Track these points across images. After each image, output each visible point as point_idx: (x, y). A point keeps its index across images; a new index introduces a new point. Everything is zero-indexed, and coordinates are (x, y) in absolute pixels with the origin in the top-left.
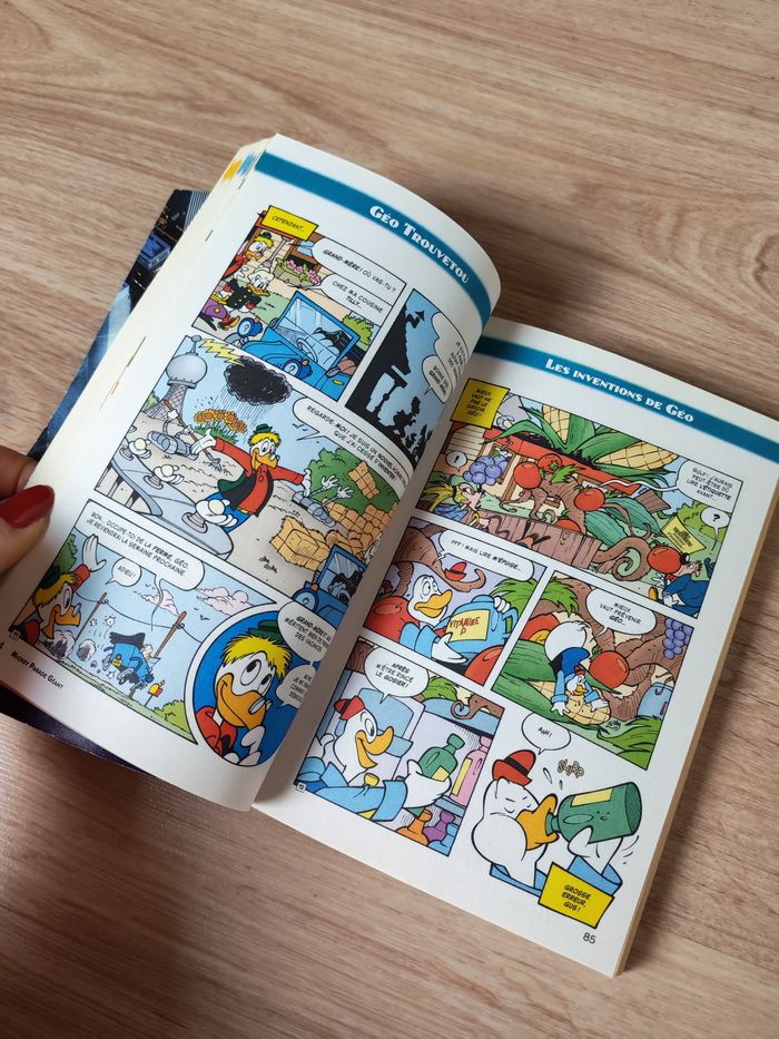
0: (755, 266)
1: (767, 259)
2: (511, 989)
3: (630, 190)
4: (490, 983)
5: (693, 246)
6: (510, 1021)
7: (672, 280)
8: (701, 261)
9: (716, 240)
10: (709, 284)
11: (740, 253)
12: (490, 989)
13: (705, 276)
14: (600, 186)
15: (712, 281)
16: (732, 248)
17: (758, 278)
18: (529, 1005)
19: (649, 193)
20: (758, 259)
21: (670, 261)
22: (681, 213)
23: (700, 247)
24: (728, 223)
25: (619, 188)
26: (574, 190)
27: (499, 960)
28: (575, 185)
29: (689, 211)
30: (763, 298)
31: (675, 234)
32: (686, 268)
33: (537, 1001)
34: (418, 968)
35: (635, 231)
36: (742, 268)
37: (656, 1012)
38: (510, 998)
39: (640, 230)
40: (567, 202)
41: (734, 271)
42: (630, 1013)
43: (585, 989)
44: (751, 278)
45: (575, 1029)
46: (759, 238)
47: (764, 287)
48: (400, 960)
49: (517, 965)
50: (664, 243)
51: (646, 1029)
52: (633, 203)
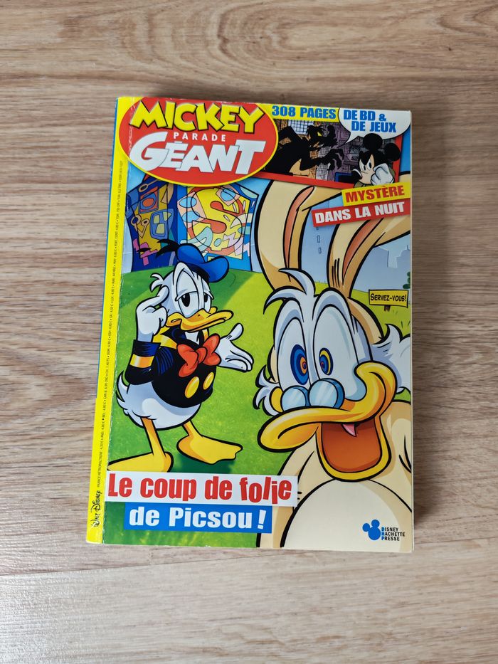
0: (219, 42)
1: (226, 33)
2: (229, 639)
3: (105, 13)
4: (215, 642)
5: (167, 40)
6: (238, 659)
7: (161, 75)
8: (178, 52)
9: (183, 31)
10: (190, 68)
11: (204, 35)
12: (216, 646)
13: (184, 63)
14: (80, 17)
15: (190, 65)
16: (197, 34)
17: (224, 51)
18: (245, 644)
19: (120, 11)
20: (219, 36)
21: (154, 60)
22: (150, 19)
23: (173, 41)
24: (187, 14)
25: (95, 14)
26: (61, 28)
27: (215, 625)
28: (60, 23)
29: (156, 14)
30: (233, 66)
31: (150, 37)
32: (168, 62)
33: (250, 638)
34: (162, 656)
35: (120, 45)
36: (209, 47)
37: (331, 608)
38: (231, 645)
39: (123, 43)
40: (59, 40)
41: (204, 52)
42: (315, 617)
43: (279, 615)
44: (219, 53)
45: (282, 644)
46: (215, 19)
47: (230, 56)
48: (148, 657)
49: (228, 622)
50: (145, 47)
51: (328, 622)
52: (110, 22)
